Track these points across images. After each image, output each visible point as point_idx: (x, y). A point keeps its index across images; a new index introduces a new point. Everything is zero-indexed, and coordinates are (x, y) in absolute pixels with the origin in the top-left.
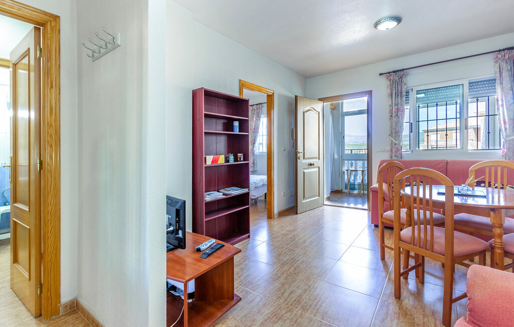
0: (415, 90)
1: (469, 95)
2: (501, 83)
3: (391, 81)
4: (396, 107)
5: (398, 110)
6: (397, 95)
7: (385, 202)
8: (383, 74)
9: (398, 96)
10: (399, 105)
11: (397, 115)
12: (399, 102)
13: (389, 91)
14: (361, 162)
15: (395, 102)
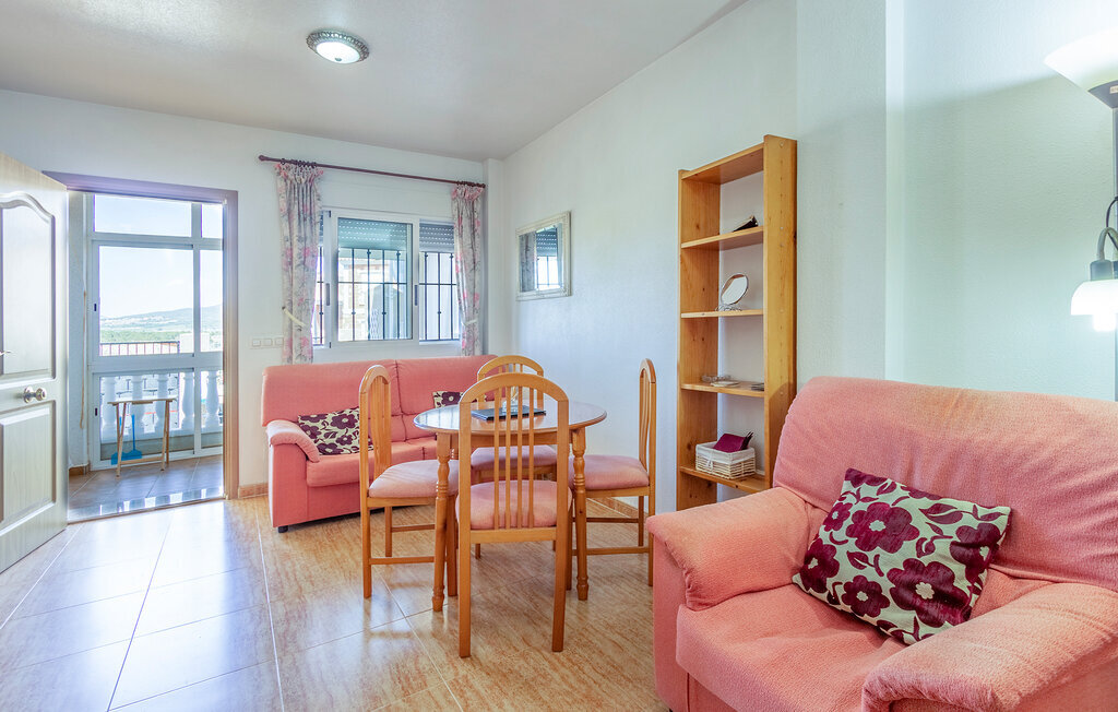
0: (336, 214)
1: (421, 246)
2: (461, 235)
3: (289, 182)
4: (302, 245)
5: (305, 252)
6: (302, 220)
7: (309, 464)
8: (268, 159)
9: (305, 219)
10: (308, 241)
11: (304, 263)
12: (308, 235)
13: (284, 206)
14: (157, 376)
15: (300, 231)
